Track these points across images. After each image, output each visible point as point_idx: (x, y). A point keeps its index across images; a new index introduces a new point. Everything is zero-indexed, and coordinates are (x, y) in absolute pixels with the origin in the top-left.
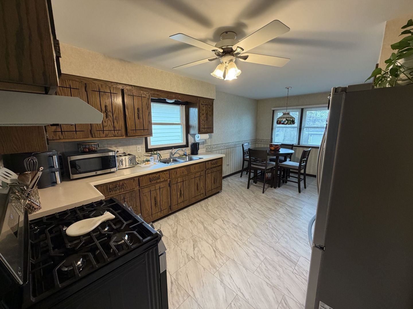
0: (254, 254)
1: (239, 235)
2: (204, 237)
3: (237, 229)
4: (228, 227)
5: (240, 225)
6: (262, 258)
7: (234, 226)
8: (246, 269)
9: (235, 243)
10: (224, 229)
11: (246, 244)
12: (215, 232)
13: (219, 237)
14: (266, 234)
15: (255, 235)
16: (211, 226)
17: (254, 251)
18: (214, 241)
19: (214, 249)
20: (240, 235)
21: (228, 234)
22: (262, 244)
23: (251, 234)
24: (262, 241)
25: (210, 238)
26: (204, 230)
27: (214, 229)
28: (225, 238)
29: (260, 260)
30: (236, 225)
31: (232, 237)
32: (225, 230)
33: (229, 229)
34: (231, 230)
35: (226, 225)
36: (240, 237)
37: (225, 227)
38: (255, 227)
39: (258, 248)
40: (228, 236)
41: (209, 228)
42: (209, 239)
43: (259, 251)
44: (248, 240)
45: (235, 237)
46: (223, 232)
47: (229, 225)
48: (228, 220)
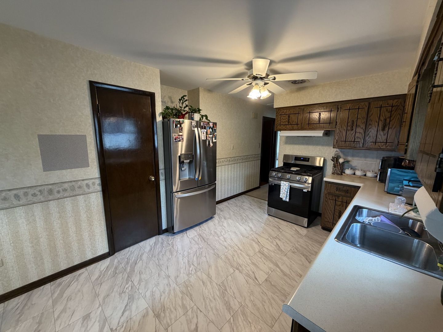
0: (226, 240)
1: (236, 256)
2: (273, 254)
3: (238, 263)
4: (248, 266)
5: (231, 270)
6: (221, 238)
7: (240, 268)
8: (235, 232)
9: (241, 248)
10: (254, 264)
11: (231, 247)
12: (262, 259)
13: (258, 254)
14: (205, 257)
15: (218, 256)
16: (270, 269)
17: (226, 241)
18: (261, 249)
19: (259, 244)
20: (234, 256)
21: (248, 257)
22: (216, 247)
23: (223, 257)
24: (214, 250)
25: (266, 253)
26: (276, 262)
27: (264, 264)
28: (251, 253)
29: (223, 237)
30: (238, 269)
31: (244, 254)
32: (252, 262)
33: (247, 264)
34: (244, 261)
35: (251, 270)
36: (235, 254)
37: (252, 267)
38: (213, 267)
39: (221, 244)
40: (248, 255)
41: (271, 265)
42: (268, 252)
43: (221, 242)
44: (227, 251)
45: (241, 254)
46: (254, 260)
47: (246, 269)
48: (249, 278)
